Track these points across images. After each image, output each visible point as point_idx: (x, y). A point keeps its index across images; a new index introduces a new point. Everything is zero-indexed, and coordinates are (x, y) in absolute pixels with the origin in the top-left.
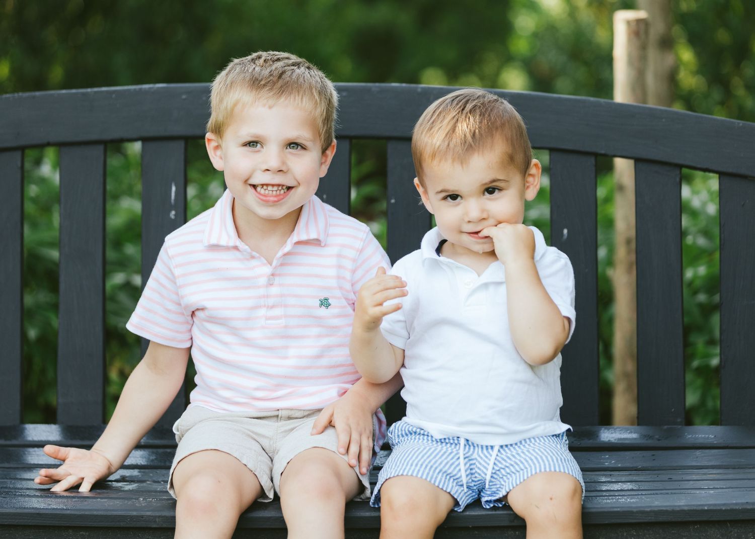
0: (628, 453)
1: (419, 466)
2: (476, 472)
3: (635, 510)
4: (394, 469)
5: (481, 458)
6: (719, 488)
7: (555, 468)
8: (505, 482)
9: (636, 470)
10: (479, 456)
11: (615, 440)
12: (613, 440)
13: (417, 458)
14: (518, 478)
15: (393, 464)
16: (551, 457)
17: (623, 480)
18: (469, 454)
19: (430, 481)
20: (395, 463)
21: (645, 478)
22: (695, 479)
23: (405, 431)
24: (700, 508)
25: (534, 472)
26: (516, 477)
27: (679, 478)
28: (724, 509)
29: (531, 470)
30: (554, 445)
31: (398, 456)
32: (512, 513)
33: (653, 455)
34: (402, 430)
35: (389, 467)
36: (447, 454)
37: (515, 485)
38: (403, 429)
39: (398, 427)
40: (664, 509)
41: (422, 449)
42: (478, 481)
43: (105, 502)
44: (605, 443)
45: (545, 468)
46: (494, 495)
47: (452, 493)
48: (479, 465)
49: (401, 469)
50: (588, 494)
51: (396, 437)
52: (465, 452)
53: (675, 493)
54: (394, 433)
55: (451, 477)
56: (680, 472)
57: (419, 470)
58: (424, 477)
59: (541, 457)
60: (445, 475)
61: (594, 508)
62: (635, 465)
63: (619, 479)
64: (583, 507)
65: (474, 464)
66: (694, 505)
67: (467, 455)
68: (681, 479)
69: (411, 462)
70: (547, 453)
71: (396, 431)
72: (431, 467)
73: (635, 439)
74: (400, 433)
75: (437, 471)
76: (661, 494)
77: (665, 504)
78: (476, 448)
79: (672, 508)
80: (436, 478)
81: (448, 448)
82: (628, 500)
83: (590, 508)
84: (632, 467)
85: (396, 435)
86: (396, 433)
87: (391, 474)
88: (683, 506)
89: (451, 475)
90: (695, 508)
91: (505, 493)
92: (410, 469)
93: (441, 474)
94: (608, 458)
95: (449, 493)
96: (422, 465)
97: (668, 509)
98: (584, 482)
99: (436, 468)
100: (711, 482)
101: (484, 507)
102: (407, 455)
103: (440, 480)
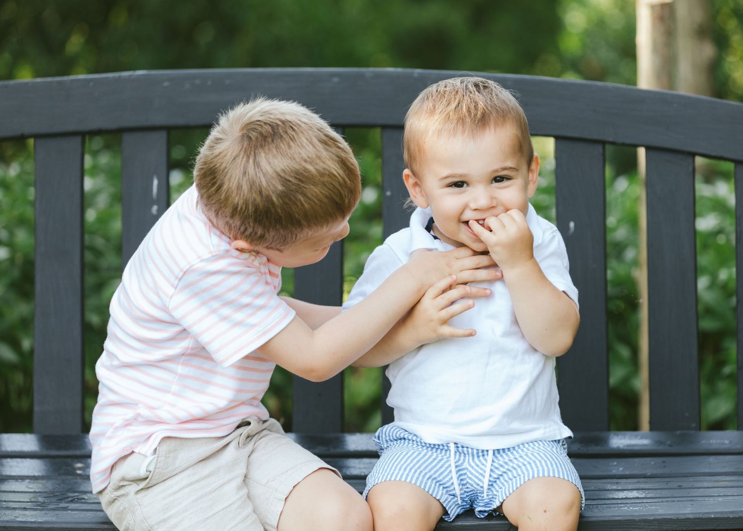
0: (637, 460)
1: (408, 470)
2: (468, 482)
3: (637, 519)
4: (382, 473)
5: (472, 467)
6: (729, 496)
7: (549, 472)
8: (497, 491)
9: (644, 478)
10: (470, 465)
11: (624, 446)
12: (621, 446)
13: (405, 462)
14: (511, 486)
15: (380, 468)
16: (545, 461)
17: (630, 488)
18: (460, 462)
19: (420, 486)
20: (382, 467)
21: (653, 485)
22: (706, 486)
23: (393, 436)
24: (706, 516)
25: (527, 479)
26: (509, 485)
27: (690, 485)
28: (731, 517)
29: (524, 477)
30: (548, 449)
31: (386, 460)
32: (507, 522)
33: (664, 462)
34: (389, 435)
35: (376, 472)
36: (437, 461)
37: (508, 495)
38: (391, 434)
39: (385, 432)
40: (668, 517)
41: (411, 452)
42: (470, 491)
43: (75, 514)
44: (613, 449)
45: (538, 474)
46: (488, 506)
47: (441, 501)
48: (470, 476)
49: (388, 474)
50: (589, 502)
51: (385, 442)
52: (456, 460)
53: (681, 501)
54: (382, 438)
55: (440, 485)
56: (691, 479)
57: (408, 475)
58: (413, 482)
59: (535, 462)
60: (434, 482)
61: (594, 517)
62: (644, 472)
63: (626, 487)
64: (581, 516)
65: (465, 474)
66: (700, 513)
67: (457, 464)
68: (692, 486)
69: (399, 466)
70: (541, 457)
71: (384, 436)
72: (421, 472)
73: (646, 445)
74: (388, 438)
75: (427, 476)
76: (667, 501)
77: (670, 512)
78: (467, 456)
79: (676, 516)
80: (426, 483)
81: (438, 454)
82: (631, 508)
83: (589, 517)
84: (641, 475)
85: (384, 440)
86: (384, 438)
87: (378, 480)
88: (689, 514)
89: (441, 483)
90: (701, 516)
91: (498, 504)
92: (398, 473)
93: (430, 480)
94: (615, 466)
95: (438, 500)
96: (411, 469)
97: (672, 517)
98: (584, 491)
99: (426, 474)
100: (723, 490)
101: (478, 516)
102: (395, 459)
103: (430, 487)
